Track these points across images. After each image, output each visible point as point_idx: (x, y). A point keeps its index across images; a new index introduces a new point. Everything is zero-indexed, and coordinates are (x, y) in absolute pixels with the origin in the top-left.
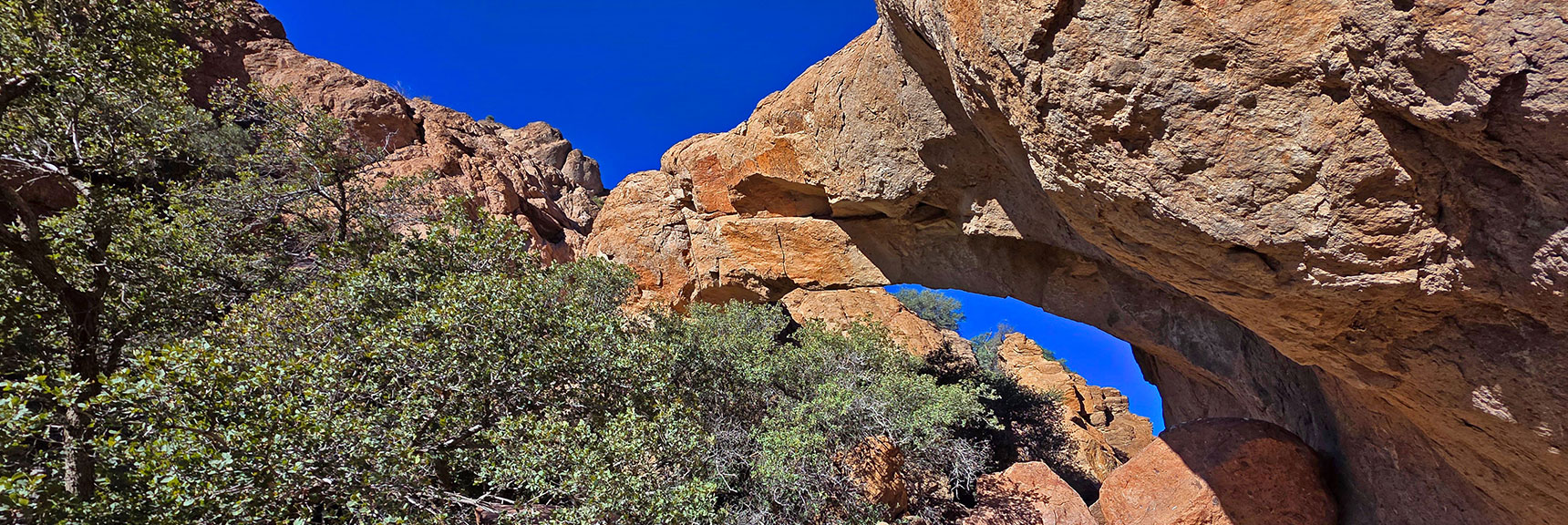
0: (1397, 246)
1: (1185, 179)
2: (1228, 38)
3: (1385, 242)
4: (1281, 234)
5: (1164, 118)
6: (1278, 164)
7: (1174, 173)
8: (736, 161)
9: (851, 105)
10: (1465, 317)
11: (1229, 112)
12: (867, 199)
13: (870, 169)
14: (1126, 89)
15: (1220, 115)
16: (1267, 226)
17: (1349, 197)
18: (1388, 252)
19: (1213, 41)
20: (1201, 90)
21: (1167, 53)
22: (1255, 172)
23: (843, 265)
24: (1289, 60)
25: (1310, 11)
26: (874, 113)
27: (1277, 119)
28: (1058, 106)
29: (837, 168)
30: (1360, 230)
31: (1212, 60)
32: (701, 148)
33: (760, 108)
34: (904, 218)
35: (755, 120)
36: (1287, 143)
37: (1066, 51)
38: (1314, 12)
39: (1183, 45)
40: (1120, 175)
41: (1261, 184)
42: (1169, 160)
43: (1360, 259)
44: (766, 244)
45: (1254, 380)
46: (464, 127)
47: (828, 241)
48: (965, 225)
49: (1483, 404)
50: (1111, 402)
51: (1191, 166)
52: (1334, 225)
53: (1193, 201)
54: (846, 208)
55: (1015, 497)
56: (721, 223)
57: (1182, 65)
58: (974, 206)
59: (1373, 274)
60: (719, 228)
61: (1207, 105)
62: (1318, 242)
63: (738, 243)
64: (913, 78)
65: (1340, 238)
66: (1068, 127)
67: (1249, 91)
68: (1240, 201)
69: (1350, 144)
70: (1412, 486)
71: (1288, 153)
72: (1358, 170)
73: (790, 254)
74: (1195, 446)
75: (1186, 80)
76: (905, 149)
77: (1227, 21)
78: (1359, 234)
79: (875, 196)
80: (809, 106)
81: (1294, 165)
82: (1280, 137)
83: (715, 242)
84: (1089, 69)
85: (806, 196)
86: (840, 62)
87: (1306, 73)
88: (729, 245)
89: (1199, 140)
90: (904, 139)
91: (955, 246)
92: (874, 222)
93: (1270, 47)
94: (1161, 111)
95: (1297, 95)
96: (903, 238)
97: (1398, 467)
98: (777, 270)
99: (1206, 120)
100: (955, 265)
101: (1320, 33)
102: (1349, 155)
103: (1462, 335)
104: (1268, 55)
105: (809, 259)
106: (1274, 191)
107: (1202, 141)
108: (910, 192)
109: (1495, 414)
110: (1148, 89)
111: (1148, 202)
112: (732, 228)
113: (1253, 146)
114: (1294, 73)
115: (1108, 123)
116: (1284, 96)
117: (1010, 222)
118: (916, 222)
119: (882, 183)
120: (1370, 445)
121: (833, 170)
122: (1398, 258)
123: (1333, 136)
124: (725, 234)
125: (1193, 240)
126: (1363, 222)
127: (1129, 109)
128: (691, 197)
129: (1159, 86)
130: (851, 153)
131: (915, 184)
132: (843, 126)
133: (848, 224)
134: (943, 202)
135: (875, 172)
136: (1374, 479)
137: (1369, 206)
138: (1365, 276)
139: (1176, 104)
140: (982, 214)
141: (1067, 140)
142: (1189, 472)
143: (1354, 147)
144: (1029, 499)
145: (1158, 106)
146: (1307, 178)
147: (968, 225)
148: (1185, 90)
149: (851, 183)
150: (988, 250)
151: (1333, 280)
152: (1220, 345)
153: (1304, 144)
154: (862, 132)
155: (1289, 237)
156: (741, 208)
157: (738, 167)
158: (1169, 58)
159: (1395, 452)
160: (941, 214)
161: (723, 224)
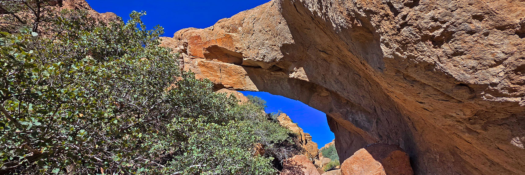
0: (519, 89)
1: (452, 58)
2: (488, 10)
3: (517, 87)
4: (482, 81)
5: (453, 35)
6: (490, 57)
7: (449, 55)
8: (208, 39)
9: (257, 27)
10: (519, 115)
11: (478, 36)
12: (258, 61)
13: (261, 50)
14: (444, 22)
15: (475, 37)
16: (477, 78)
17: (513, 71)
18: (516, 91)
19: (483, 10)
20: (471, 27)
21: (464, 12)
22: (481, 58)
23: (243, 82)
24: (508, 21)
25: (518, 6)
26: (266, 31)
27: (495, 41)
28: (412, 25)
29: (249, 48)
30: (511, 82)
31: (479, 17)
32: (193, 32)
33: (220, 22)
34: (268, 69)
35: (217, 26)
36: (496, 50)
37: (424, 5)
38: (519, 6)
39: (471, 10)
40: (427, 54)
41: (481, 63)
42: (448, 51)
43: (506, 92)
44: (215, 71)
45: (378, 132)
46: (82, 5)
47: (239, 73)
48: (290, 74)
49: (514, 143)
50: (307, 137)
51: (457, 53)
52: (503, 79)
53: (452, 66)
54: (248, 63)
55: (296, 166)
56: (197, 61)
57: (469, 17)
58: (295, 69)
59: (507, 97)
60: (197, 62)
61: (471, 32)
62: (495, 85)
63: (204, 69)
64: (284, 22)
65: (503, 84)
66: (412, 34)
67: (488, 30)
68: (473, 67)
69: (522, 52)
70: (442, 167)
71: (495, 53)
72: (521, 62)
73: (224, 76)
74: (376, 152)
75: (468, 23)
76: (275, 46)
77: (489, 4)
78: (510, 84)
79: (261, 60)
80: (241, 25)
81: (496, 58)
82: (494, 47)
83: (195, 67)
84: (431, 13)
85: (232, 56)
86: (255, 11)
87: (512, 26)
88: (200, 69)
89: (464, 45)
90: (275, 42)
91: (283, 81)
92: (257, 69)
93: (503, 15)
94: (454, 32)
95: (504, 34)
96: (266, 76)
97: (438, 161)
98: (218, 81)
99: (469, 38)
100: (282, 88)
101: (521, 14)
102: (521, 56)
103: (516, 120)
104: (501, 18)
105: (231, 79)
106: (485, 66)
107: (465, 45)
108: (274, 60)
109: (517, 146)
110: (452, 23)
111: (435, 64)
112: (202, 63)
113: (483, 49)
114: (508, 26)
115: (431, 34)
116: (500, 34)
117: (306, 75)
118: (271, 71)
119: (264, 56)
120: (428, 154)
121: (247, 48)
122: (517, 93)
123: (516, 49)
124: (199, 65)
125: (444, 80)
126: (513, 80)
127: (442, 30)
128: (186, 49)
129: (457, 23)
130: (255, 44)
131: (276, 58)
132: (253, 34)
133: (247, 68)
134: (283, 65)
135: (263, 51)
136: (428, 164)
137: (518, 74)
138: (504, 98)
139: (460, 31)
140: (297, 72)
141: (408, 39)
142: (374, 160)
143: (524, 54)
144: (300, 167)
145: (454, 30)
146: (499, 62)
147: (291, 75)
148: (466, 26)
149: (253, 54)
150: (294, 84)
151: (492, 98)
152: (366, 122)
153: (504, 51)
154: (261, 37)
155: (486, 82)
156: (207, 56)
157: (209, 42)
158: (464, 14)
159: (438, 156)
160: (280, 70)
161: (199, 61)
